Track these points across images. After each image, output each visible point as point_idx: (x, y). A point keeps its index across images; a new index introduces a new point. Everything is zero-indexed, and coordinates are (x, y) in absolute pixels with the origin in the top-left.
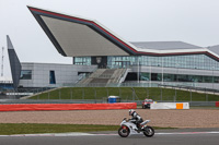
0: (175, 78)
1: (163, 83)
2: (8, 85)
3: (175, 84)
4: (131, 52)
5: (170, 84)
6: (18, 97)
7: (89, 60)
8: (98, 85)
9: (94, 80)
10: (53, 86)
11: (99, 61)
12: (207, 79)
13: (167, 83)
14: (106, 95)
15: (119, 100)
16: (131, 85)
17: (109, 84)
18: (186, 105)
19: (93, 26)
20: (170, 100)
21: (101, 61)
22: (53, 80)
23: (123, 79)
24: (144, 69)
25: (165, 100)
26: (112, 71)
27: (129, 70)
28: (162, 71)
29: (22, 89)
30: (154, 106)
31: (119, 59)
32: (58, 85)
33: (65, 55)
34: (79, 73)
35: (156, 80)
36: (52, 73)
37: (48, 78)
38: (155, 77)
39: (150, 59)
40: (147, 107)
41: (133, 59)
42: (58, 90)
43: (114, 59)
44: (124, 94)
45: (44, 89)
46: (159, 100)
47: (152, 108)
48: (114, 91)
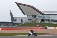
0: (54, 21)
1: (51, 22)
2: (10, 23)
3: (54, 22)
4: (42, 14)
5: (53, 22)
6: (13, 26)
7: (31, 16)
8: (34, 23)
9: (33, 21)
10: (22, 23)
13: (52, 22)
14: (36, 25)
15: (39, 27)
16: (42, 22)
17: (36, 22)
19: (32, 7)
20: (52, 26)
23: (40, 21)
24: (46, 18)
25: (51, 27)
26: (37, 19)
27: (42, 19)
28: (50, 19)
29: (14, 24)
30: (48, 28)
32: (23, 23)
33: (25, 15)
34: (29, 20)
35: (49, 21)
36: (22, 20)
38: (48, 20)
39: (47, 16)
40: (47, 28)
41: (43, 16)
42: (23, 24)
43: (38, 16)
45: (20, 24)
46: (50, 27)
47: (48, 29)
48: (38, 24)
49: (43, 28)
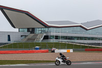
0: (66, 38)
1: (60, 40)
3: (66, 41)
4: (46, 26)
5: (64, 41)
7: (26, 30)
8: (30, 42)
9: (29, 39)
10: (9, 42)
11: (31, 30)
12: (81, 38)
13: (62, 40)
14: (34, 46)
15: (40, 49)
16: (46, 41)
17: (35, 41)
18: (71, 51)
21: (32, 30)
22: (9, 40)
23: (42, 39)
24: (52, 34)
26: (37, 35)
27: (45, 34)
28: (60, 34)
31: (40, 29)
32: (12, 42)
33: (15, 28)
36: (9, 36)
37: (7, 38)
38: (57, 37)
39: (55, 29)
41: (46, 29)
42: (12, 44)
43: (38, 29)
44: (43, 46)
45: (5, 44)
46: (59, 48)
47: (56, 52)
48: (38, 44)
49: (47, 52)
